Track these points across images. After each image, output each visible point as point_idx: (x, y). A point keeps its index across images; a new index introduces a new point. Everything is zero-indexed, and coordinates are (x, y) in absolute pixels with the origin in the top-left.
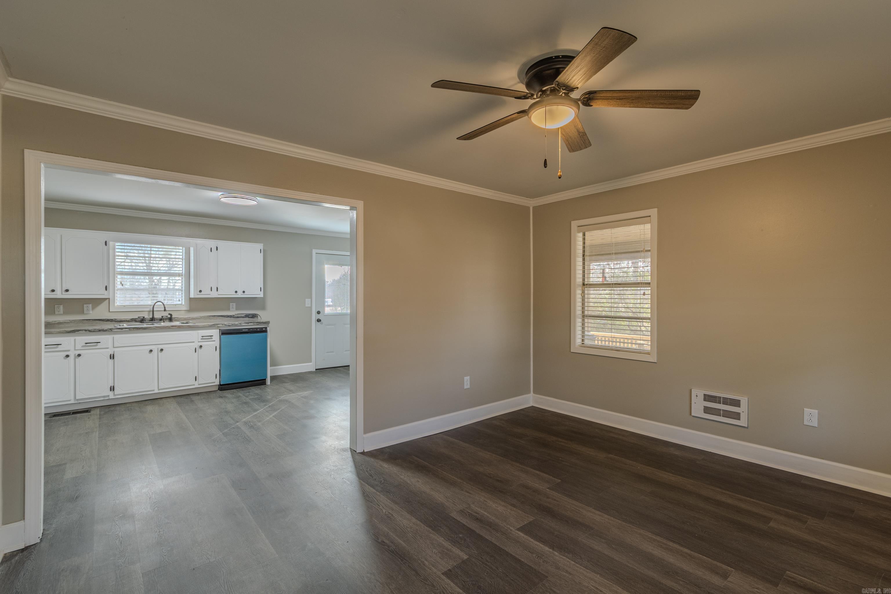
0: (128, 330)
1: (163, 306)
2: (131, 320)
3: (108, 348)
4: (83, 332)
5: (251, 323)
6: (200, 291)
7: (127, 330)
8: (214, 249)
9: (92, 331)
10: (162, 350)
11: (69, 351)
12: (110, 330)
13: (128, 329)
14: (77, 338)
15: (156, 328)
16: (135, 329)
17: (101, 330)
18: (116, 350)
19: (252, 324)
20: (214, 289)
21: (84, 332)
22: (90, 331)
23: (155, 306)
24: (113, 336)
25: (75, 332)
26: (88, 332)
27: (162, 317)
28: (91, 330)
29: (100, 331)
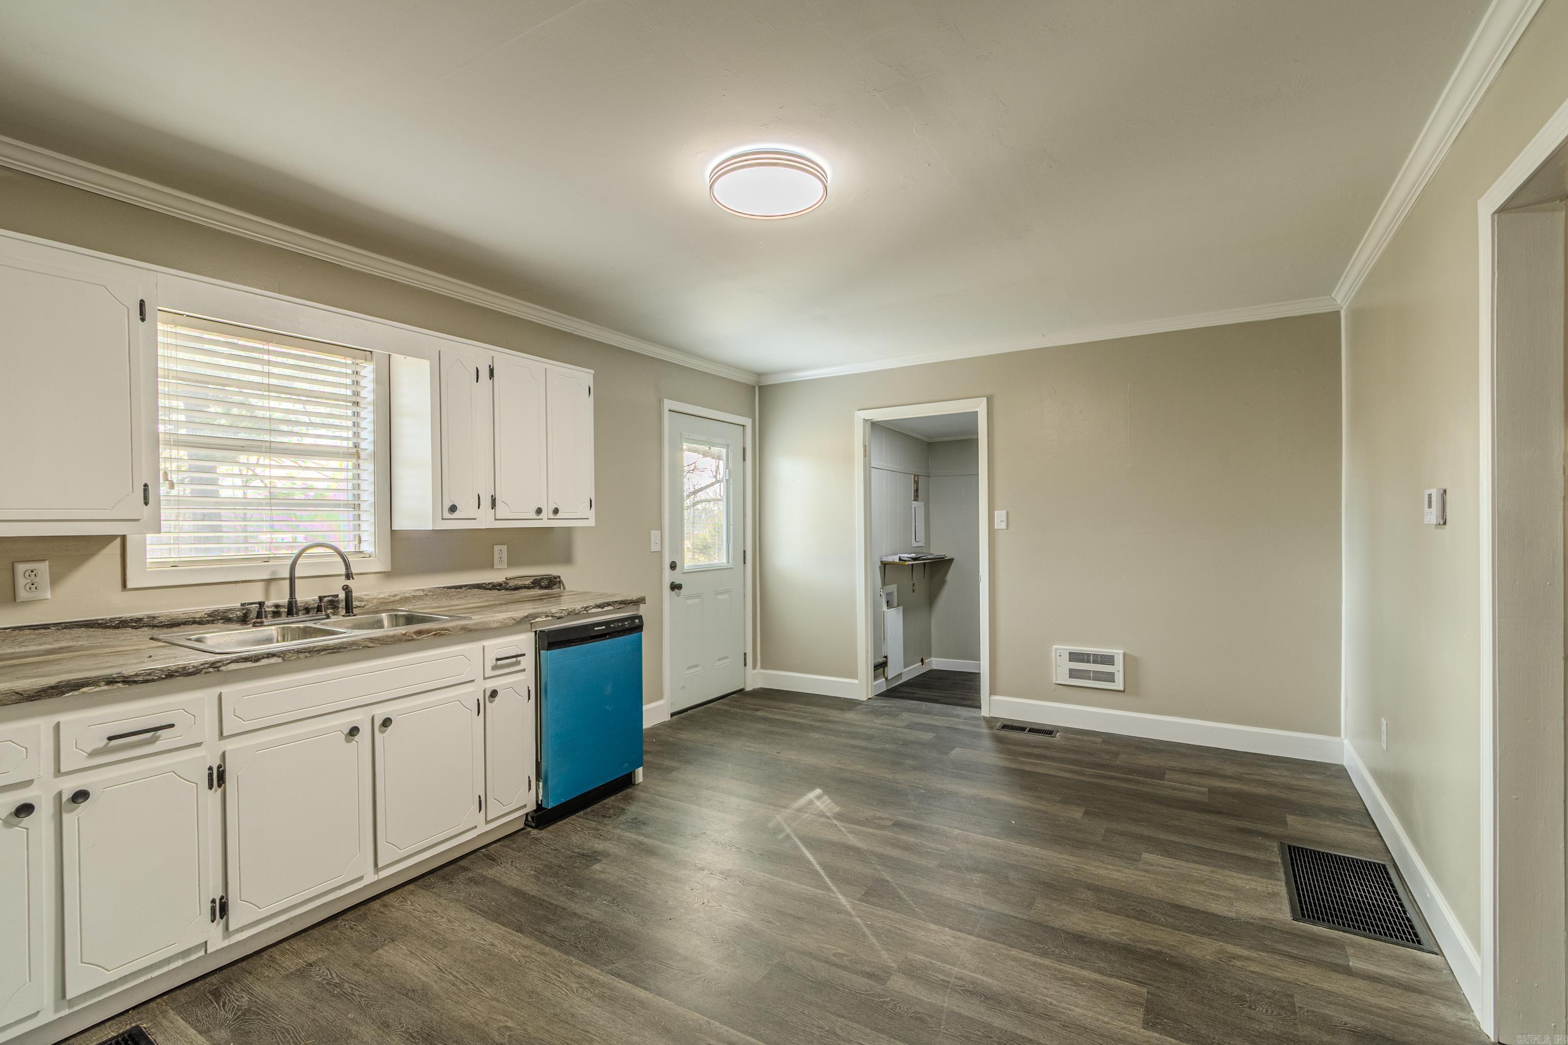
0: (280, 660)
1: (339, 559)
2: (209, 615)
3: (199, 744)
4: (98, 689)
5: (608, 604)
6: (453, 509)
7: (273, 660)
8: (485, 373)
9: (140, 678)
10: (387, 722)
11: (28, 783)
12: (211, 670)
13: (279, 657)
14: (64, 718)
15: (371, 645)
16: (302, 656)
17: (176, 672)
18: (229, 746)
19: (610, 608)
20: (486, 502)
21: (106, 688)
22: (128, 681)
23: (300, 561)
24: (216, 690)
25: (63, 693)
26: (120, 685)
27: (321, 598)
28: (137, 675)
29: (170, 675)
